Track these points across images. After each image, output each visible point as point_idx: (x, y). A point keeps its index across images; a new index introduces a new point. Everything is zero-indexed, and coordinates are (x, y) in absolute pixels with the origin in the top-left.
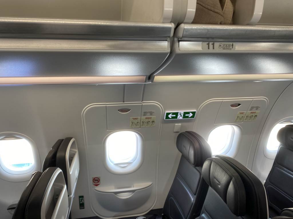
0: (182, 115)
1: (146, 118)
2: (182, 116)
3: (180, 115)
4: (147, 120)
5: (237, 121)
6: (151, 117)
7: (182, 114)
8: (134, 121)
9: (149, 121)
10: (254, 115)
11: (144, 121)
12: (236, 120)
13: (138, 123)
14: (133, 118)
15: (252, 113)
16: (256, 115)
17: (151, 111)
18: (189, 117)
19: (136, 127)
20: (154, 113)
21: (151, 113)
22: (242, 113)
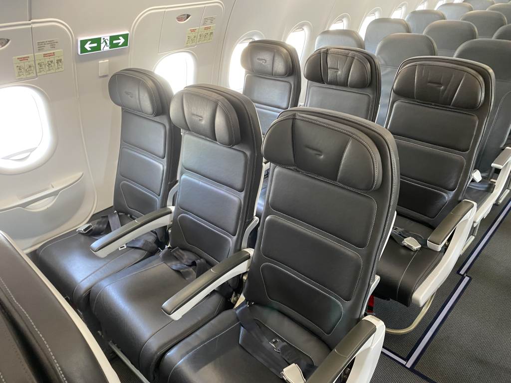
0: (108, 42)
1: (45, 55)
2: (108, 44)
3: (104, 43)
4: (47, 59)
5: (189, 45)
6: (54, 53)
7: (106, 41)
8: (22, 64)
9: (52, 62)
10: (209, 31)
11: (42, 61)
12: (187, 44)
13: (30, 67)
14: (18, 59)
15: (206, 29)
16: (211, 31)
17: (51, 40)
18: (120, 44)
19: (28, 76)
20: (57, 42)
21: (53, 44)
22: (193, 31)
